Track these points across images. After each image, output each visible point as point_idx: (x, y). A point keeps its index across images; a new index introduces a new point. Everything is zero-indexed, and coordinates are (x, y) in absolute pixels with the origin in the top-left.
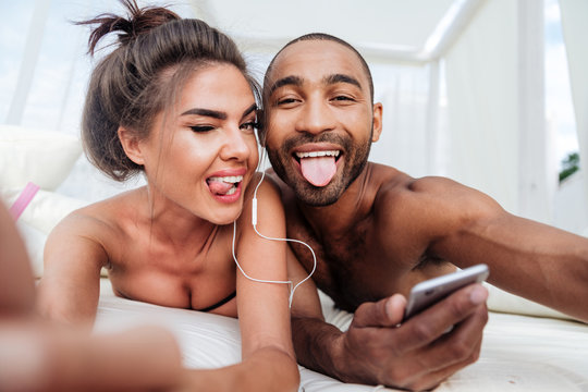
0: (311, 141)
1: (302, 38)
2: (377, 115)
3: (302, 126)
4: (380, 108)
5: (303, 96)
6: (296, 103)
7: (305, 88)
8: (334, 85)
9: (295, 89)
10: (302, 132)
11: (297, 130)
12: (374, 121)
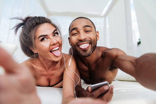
0: (82, 42)
1: (76, 19)
2: (97, 34)
3: (79, 39)
4: (98, 32)
5: (79, 32)
6: (77, 34)
7: (78, 30)
8: (85, 28)
9: (76, 31)
10: (79, 40)
11: (78, 40)
12: (97, 35)
